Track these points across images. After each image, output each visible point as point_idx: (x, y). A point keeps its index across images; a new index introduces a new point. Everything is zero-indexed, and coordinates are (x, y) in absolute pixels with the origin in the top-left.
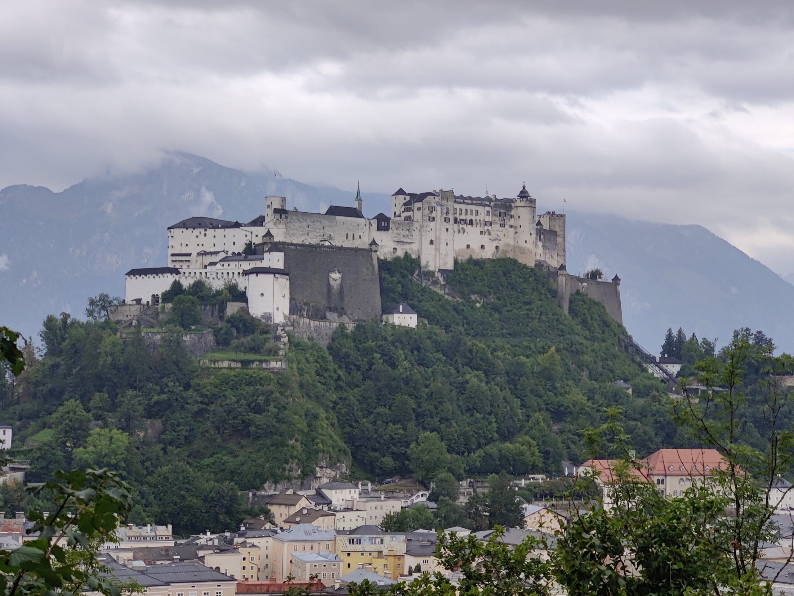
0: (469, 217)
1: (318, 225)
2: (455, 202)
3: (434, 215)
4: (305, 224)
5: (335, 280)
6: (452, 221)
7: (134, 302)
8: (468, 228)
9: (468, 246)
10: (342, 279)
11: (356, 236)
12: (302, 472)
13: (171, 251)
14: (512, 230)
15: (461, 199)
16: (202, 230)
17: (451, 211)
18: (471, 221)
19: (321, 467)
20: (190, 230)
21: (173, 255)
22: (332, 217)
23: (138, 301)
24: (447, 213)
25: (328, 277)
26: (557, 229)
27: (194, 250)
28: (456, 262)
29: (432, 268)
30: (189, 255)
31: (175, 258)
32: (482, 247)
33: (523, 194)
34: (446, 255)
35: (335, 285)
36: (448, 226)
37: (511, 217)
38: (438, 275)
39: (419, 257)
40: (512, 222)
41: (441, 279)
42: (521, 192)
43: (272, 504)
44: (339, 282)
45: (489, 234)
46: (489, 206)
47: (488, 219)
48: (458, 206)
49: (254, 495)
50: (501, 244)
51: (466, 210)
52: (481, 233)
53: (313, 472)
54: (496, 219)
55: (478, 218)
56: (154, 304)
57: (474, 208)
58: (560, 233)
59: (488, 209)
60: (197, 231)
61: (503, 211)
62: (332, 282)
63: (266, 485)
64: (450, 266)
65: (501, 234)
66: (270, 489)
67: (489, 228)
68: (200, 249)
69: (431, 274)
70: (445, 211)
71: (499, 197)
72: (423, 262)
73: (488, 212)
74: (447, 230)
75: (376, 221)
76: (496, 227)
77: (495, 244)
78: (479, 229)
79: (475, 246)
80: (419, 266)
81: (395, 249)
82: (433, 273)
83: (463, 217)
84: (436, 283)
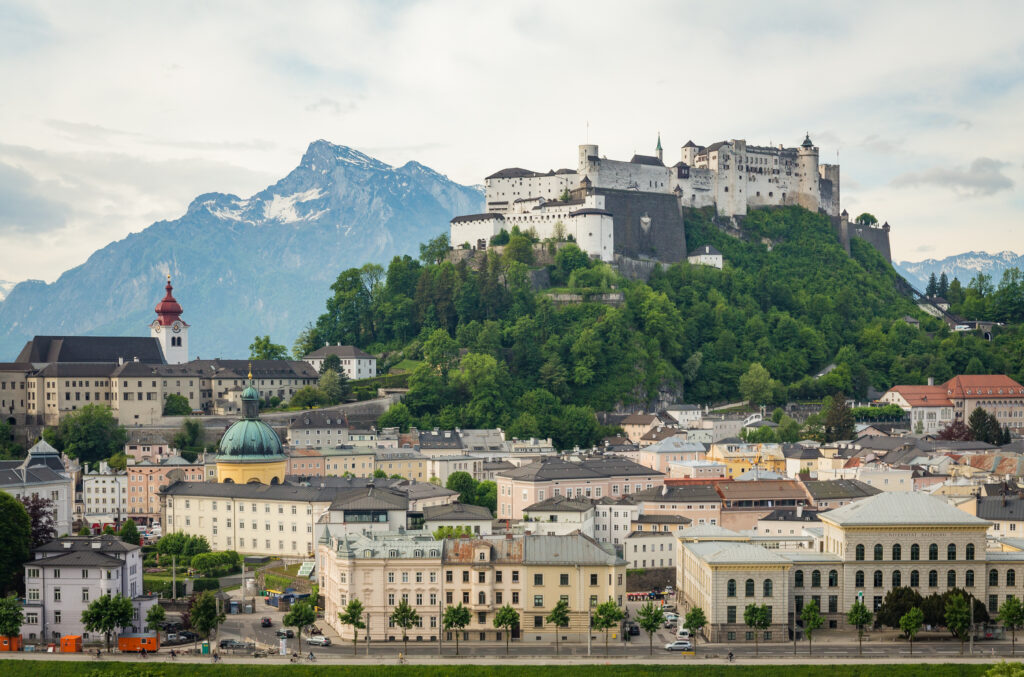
0: (759, 166)
1: (626, 173)
2: (748, 151)
3: (728, 163)
4: (615, 173)
5: (646, 224)
6: (745, 170)
7: (461, 248)
8: (758, 176)
9: (758, 194)
10: (652, 222)
11: (659, 184)
12: (648, 396)
13: (489, 200)
14: (798, 178)
15: (752, 149)
16: (518, 179)
17: (744, 160)
18: (761, 169)
19: (663, 392)
20: (506, 179)
21: (490, 204)
22: (637, 165)
23: (466, 246)
24: (740, 161)
25: (639, 222)
26: (832, 179)
27: (511, 199)
28: (748, 209)
29: (727, 214)
30: (506, 203)
31: (492, 207)
32: (771, 194)
33: (807, 144)
34: (740, 201)
35: (645, 228)
36: (741, 173)
37: (797, 165)
38: (733, 220)
39: (715, 203)
40: (796, 170)
41: (736, 224)
42: (805, 142)
43: (625, 424)
44: (649, 225)
45: (777, 182)
46: (776, 155)
47: (776, 167)
48: (750, 155)
49: (608, 416)
50: (788, 192)
51: (757, 159)
52: (770, 181)
53: (657, 397)
54: (783, 167)
55: (767, 166)
56: (479, 248)
57: (763, 157)
58: (834, 182)
59: (775, 157)
60: (513, 180)
61: (789, 160)
62: (643, 226)
63: (617, 407)
64: (743, 212)
65: (788, 182)
66: (620, 411)
67: (777, 176)
68: (517, 197)
69: (726, 220)
70: (738, 159)
71: (785, 147)
72: (719, 208)
73: (776, 161)
74: (740, 177)
75: (677, 169)
76: (783, 175)
77: (782, 191)
78: (767, 177)
79: (764, 194)
80: (716, 212)
81: (694, 196)
82: (729, 218)
83: (754, 165)
84: (730, 228)
